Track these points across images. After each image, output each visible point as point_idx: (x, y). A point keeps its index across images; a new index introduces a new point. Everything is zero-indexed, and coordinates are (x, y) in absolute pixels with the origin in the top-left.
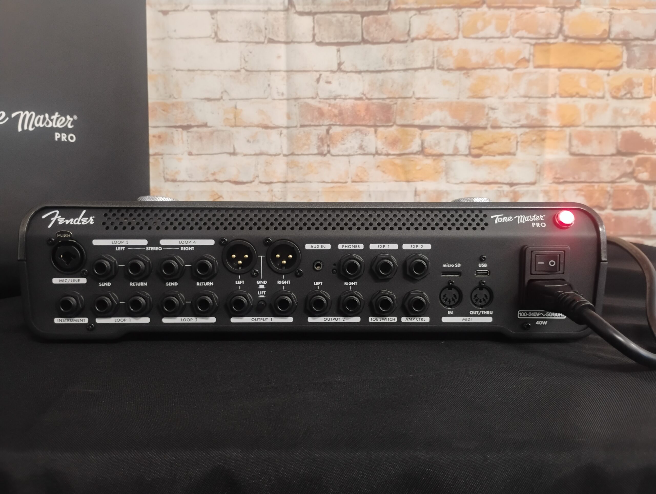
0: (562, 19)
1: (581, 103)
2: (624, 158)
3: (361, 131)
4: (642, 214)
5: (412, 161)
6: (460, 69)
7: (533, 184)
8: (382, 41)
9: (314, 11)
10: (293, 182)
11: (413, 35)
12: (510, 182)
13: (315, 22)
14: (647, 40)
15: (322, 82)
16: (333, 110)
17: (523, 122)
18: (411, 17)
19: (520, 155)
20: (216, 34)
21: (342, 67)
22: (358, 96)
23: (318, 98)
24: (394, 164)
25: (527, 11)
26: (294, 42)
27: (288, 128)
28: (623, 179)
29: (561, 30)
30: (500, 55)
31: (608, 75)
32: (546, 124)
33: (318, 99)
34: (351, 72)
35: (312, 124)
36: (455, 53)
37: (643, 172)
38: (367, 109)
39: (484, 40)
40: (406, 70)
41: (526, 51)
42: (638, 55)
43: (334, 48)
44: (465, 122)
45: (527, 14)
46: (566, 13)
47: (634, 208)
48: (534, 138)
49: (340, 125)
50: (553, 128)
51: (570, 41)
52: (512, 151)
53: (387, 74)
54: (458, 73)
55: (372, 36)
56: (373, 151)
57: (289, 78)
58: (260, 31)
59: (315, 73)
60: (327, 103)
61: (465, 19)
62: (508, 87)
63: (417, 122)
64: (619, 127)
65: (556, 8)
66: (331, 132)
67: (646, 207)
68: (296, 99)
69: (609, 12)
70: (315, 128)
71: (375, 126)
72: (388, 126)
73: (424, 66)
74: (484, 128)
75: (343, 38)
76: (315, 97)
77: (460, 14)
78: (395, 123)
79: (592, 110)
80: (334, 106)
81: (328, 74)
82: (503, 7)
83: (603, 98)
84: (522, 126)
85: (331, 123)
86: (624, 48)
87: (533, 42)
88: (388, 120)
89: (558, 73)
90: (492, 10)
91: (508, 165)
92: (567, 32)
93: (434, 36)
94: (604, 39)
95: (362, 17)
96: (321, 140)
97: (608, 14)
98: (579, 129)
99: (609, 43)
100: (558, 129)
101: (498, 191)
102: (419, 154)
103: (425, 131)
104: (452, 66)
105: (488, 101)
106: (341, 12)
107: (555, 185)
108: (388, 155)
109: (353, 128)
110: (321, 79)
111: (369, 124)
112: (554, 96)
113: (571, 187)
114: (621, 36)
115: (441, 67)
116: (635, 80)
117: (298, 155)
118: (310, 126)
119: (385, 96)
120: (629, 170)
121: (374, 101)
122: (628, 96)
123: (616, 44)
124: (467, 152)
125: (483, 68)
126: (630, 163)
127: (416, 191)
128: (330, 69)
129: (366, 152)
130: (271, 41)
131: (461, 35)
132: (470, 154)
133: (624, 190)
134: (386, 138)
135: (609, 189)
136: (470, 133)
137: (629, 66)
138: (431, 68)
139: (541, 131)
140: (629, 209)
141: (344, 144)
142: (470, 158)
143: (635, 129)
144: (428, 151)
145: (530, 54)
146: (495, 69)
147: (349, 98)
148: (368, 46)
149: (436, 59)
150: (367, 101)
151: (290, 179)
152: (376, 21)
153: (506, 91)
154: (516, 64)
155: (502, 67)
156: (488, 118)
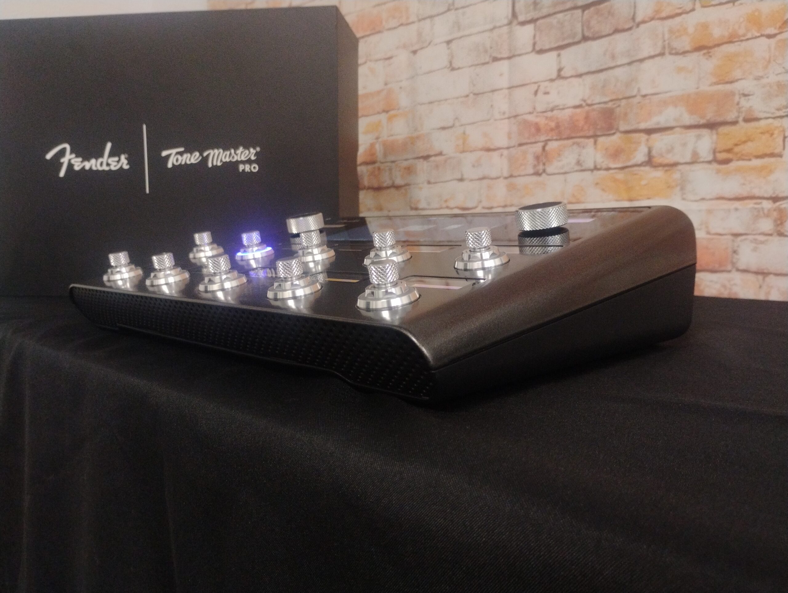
3: (578, 144)
5: (635, 174)
6: (698, 49)
8: (604, 34)
9: (535, 17)
11: (639, 19)
12: (774, 196)
13: (537, 28)
15: (540, 94)
16: (550, 123)
20: (451, 63)
21: (563, 73)
22: (577, 103)
23: (535, 112)
24: (615, 180)
26: (516, 56)
27: (508, 148)
30: (754, 19)
33: (535, 114)
34: (571, 77)
35: (529, 141)
36: (691, 30)
38: (587, 118)
39: (731, 4)
40: (630, 64)
43: (554, 54)
44: (708, 118)
49: (556, 140)
52: (777, 151)
53: (610, 72)
54: (696, 54)
55: (592, 30)
56: (592, 166)
57: (510, 95)
58: (486, 51)
59: (534, 85)
60: (544, 116)
62: (769, 62)
63: (643, 126)
66: (547, 148)
68: (516, 116)
70: (531, 145)
71: (595, 137)
72: (609, 135)
73: (652, 53)
74: (734, 123)
75: (564, 40)
76: (532, 111)
78: (617, 130)
80: (550, 119)
81: (547, 84)
85: (548, 138)
88: (610, 127)
91: (771, 172)
93: (664, 15)
95: (583, 11)
96: (537, 158)
101: (756, 209)
102: (645, 166)
103: (654, 136)
104: (688, 48)
105: (738, 86)
106: (562, 12)
108: (608, 169)
109: (570, 142)
110: (539, 91)
111: (588, 135)
115: (674, 52)
117: (516, 177)
118: (527, 144)
119: (607, 99)
121: (595, 107)
124: (710, 158)
125: (731, 42)
128: (549, 78)
129: (583, 168)
130: (495, 59)
131: (698, 5)
132: (715, 160)
134: (606, 149)
136: (714, 132)
138: (662, 54)
141: (559, 161)
142: (715, 166)
144: (658, 160)
146: (748, 39)
147: (569, 108)
148: (589, 43)
149: (667, 42)
150: (587, 108)
151: (507, 203)
152: (598, 12)
153: (766, 67)
154: (780, 27)
155: (758, 34)
156: (740, 108)
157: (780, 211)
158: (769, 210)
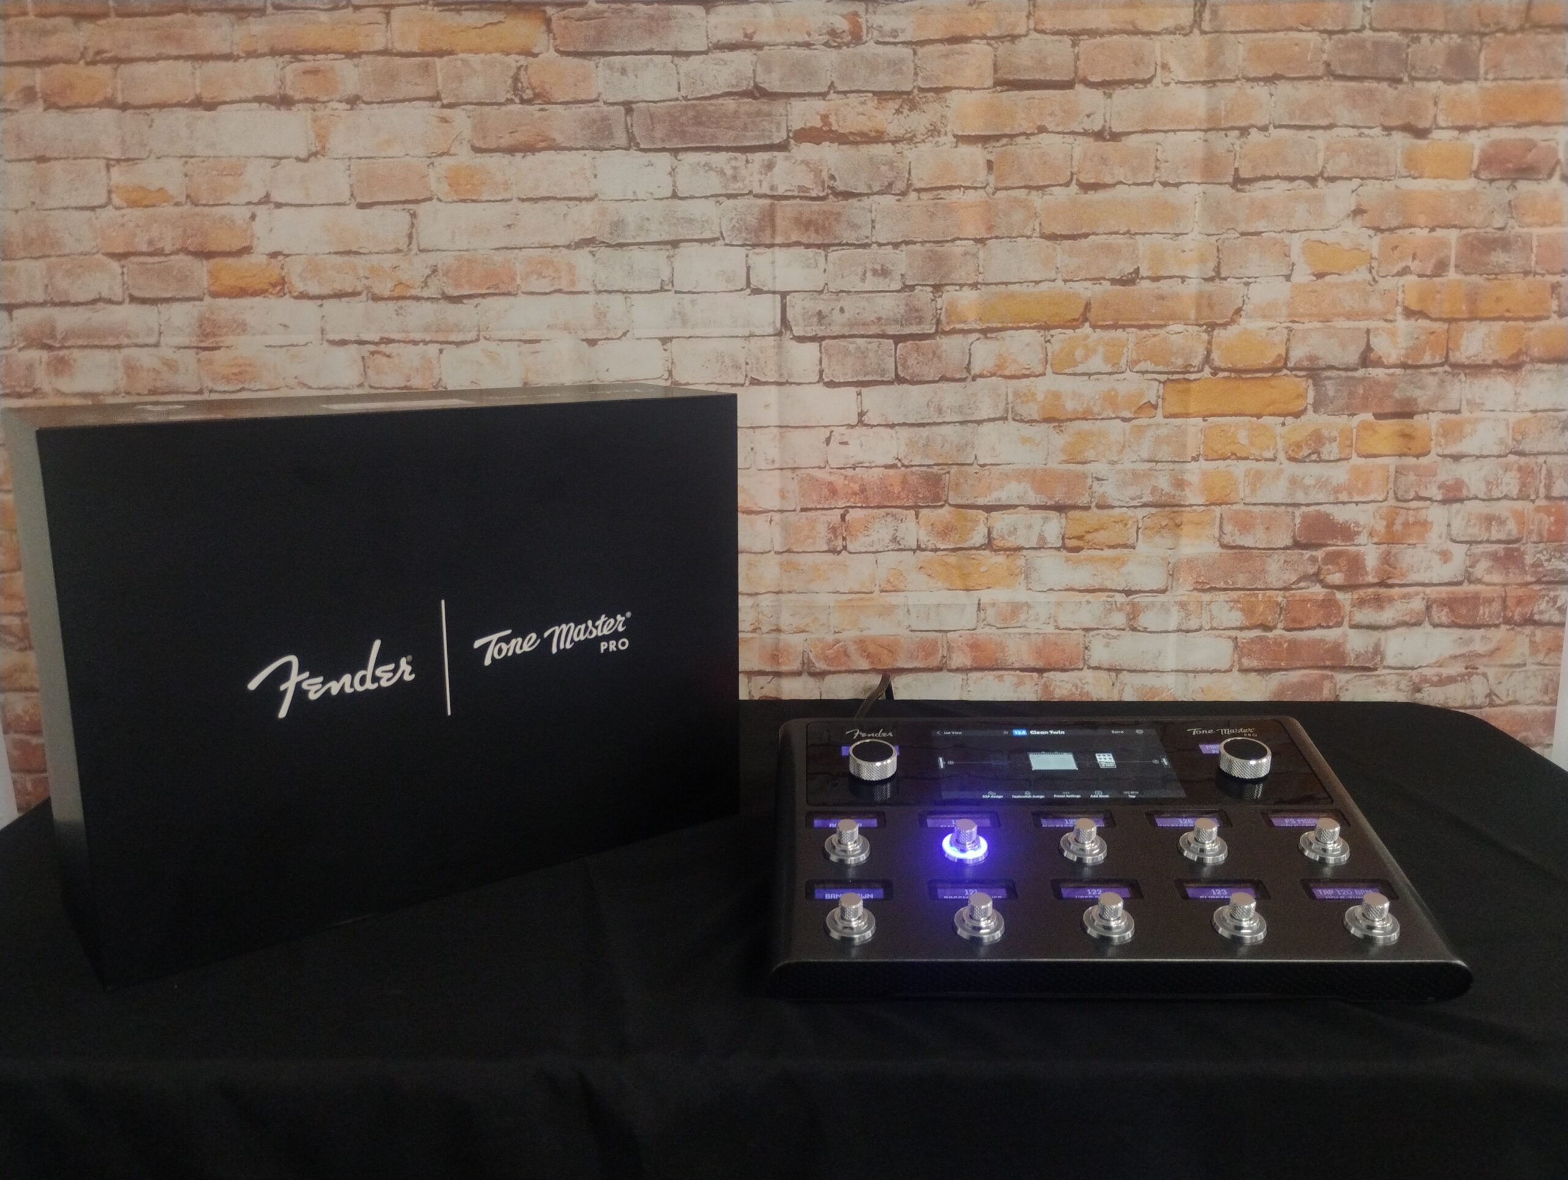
0: (1210, 342)
1: (1239, 469)
2: (1304, 552)
3: (894, 515)
4: (1332, 635)
5: (973, 559)
6: (1047, 420)
7: (1164, 591)
8: (927, 379)
9: (821, 334)
10: (790, 592)
11: (976, 369)
12: (1126, 589)
13: (823, 351)
14: (1346, 369)
15: (834, 443)
16: (851, 485)
17: (1147, 498)
18: (972, 344)
19: (1142, 547)
20: (670, 373)
21: (865, 419)
22: (890, 462)
23: (828, 467)
24: (947, 564)
25: (1154, 331)
26: (791, 383)
27: (782, 511)
28: (1302, 584)
29: (1207, 359)
30: (1110, 399)
31: (1283, 424)
32: (1182, 503)
33: (827, 469)
34: (878, 425)
35: (819, 506)
36: (1040, 397)
37: (1335, 573)
38: (904, 482)
39: (1087, 377)
40: (962, 423)
41: (1152, 392)
42: (1331, 393)
43: (853, 390)
44: (1057, 499)
45: (1154, 336)
46: (1216, 332)
47: (1320, 626)
48: (1164, 524)
49: (861, 507)
50: (1194, 507)
51: (1221, 375)
52: (1129, 542)
53: (935, 429)
54: (1045, 426)
55: (911, 371)
56: (914, 545)
57: (782, 436)
58: (737, 367)
59: (823, 429)
60: (841, 474)
61: (1055, 347)
62: (1124, 447)
63: (981, 501)
64: (1297, 505)
65: (1200, 325)
66: (847, 518)
67: (1339, 624)
68: (794, 469)
69: (1287, 328)
70: (824, 512)
71: (916, 507)
72: (935, 507)
73: (992, 416)
74: (1087, 508)
75: (866, 375)
76: (823, 466)
77: (1049, 338)
78: (946, 501)
79: (1257, 478)
80: (852, 479)
81: (843, 430)
82: (1115, 327)
83: (1274, 460)
84: (1145, 505)
85: (848, 505)
86: (1310, 381)
87: (1163, 377)
88: (937, 498)
89: (1203, 424)
90: (1098, 330)
91: (1124, 563)
92: (1217, 363)
93: (1007, 373)
94: (1279, 370)
95: (896, 344)
96: (833, 530)
97: (1285, 331)
98: (1235, 507)
99: (1286, 375)
100: (1203, 508)
101: (1108, 602)
102: (984, 549)
103: (993, 514)
104: (1035, 417)
105: (1090, 468)
106: (863, 336)
107: (1195, 593)
108: (936, 550)
109: (882, 512)
110: (833, 438)
111: (906, 505)
112: (1195, 459)
113: (1222, 597)
114: (1306, 364)
115: (1018, 418)
116: (1325, 432)
117: (798, 553)
118: (816, 509)
119: (931, 462)
120: (1312, 570)
121: (914, 469)
122: (1314, 457)
123: (1296, 376)
124: (1059, 544)
125: (1084, 419)
126: (1313, 560)
127: (979, 604)
128: (846, 423)
129: (902, 547)
130: (755, 382)
131: (1049, 369)
132: (1064, 547)
133: (1303, 601)
134: (932, 525)
135: (1280, 599)
136: (1063, 515)
137: (1315, 412)
138: (1004, 419)
139: (1174, 512)
140: (1314, 628)
141: (868, 536)
142: (1064, 553)
143: (1322, 508)
144: (999, 543)
145: (1159, 397)
146: (1102, 419)
147: (876, 466)
148: (906, 386)
149: (1010, 406)
150: (903, 468)
151: (785, 589)
152: (918, 350)
153: (1120, 452)
154: (1135, 412)
155: (1114, 416)
156: (1092, 493)
157: (1134, 605)
158: (1122, 604)
